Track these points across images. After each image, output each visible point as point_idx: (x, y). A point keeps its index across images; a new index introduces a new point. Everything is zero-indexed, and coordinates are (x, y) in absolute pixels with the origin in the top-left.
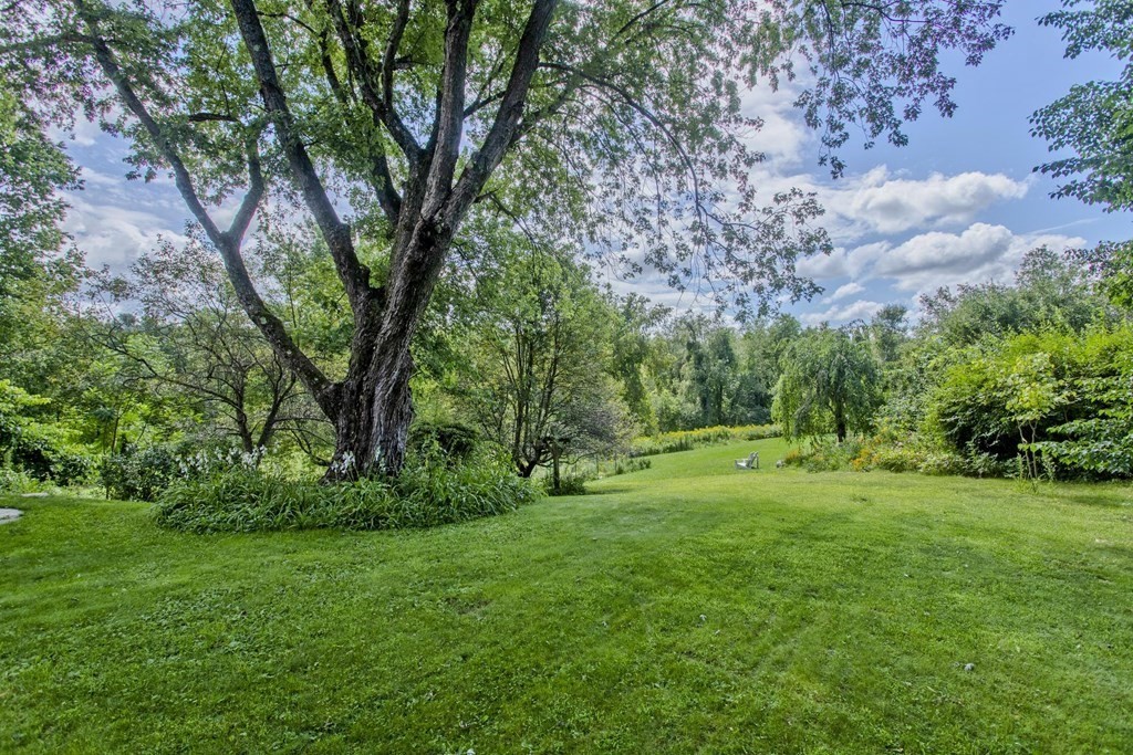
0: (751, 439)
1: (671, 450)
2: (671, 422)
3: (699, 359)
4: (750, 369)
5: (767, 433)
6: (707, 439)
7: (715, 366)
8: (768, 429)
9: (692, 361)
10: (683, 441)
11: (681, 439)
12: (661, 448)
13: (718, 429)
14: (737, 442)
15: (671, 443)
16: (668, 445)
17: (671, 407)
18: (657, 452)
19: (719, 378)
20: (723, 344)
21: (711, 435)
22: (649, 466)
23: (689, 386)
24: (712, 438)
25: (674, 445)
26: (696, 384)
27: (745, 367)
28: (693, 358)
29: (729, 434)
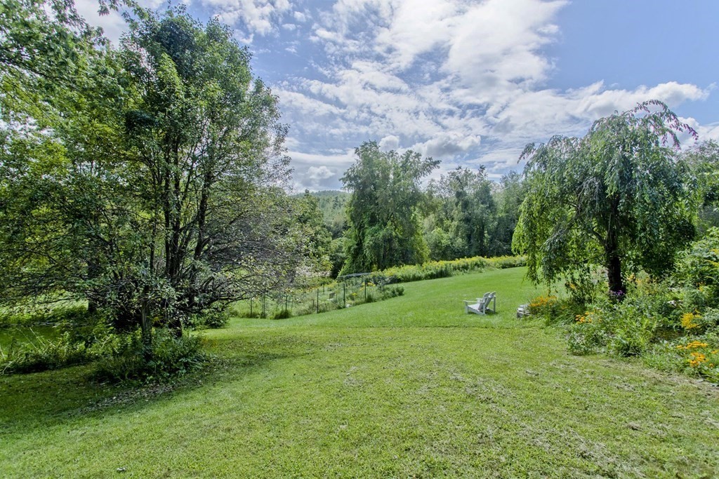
0: (504, 267)
1: (432, 276)
2: (443, 252)
3: (466, 205)
4: (507, 212)
5: (518, 262)
6: (465, 268)
7: (478, 210)
9: (460, 207)
10: (444, 269)
11: (442, 267)
12: (423, 275)
13: (476, 259)
14: (491, 270)
15: (433, 271)
16: (430, 272)
17: (443, 241)
18: (419, 279)
19: (481, 219)
20: (485, 193)
21: (469, 264)
22: (401, 293)
23: (458, 226)
24: (470, 267)
25: (435, 273)
26: (463, 224)
27: (502, 211)
28: (460, 204)
29: (484, 264)
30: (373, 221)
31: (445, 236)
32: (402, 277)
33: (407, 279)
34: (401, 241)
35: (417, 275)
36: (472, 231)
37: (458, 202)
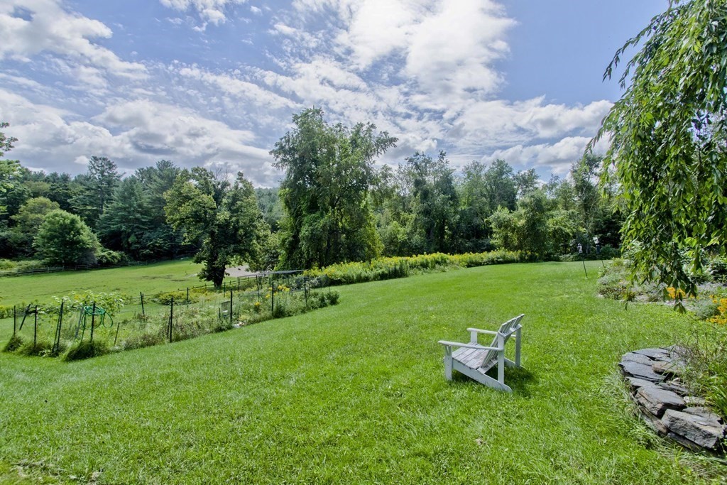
0: (469, 265)
1: (383, 277)
2: (398, 248)
3: (426, 195)
4: (470, 205)
5: (485, 260)
6: (424, 265)
7: (439, 199)
8: (486, 256)
9: (418, 198)
10: (398, 267)
11: (395, 265)
12: (372, 275)
13: (438, 255)
14: (455, 268)
15: (384, 270)
16: (380, 271)
17: (399, 236)
18: (366, 279)
19: (442, 212)
20: (446, 183)
21: (429, 261)
22: (334, 301)
23: (416, 219)
24: (430, 265)
25: (386, 272)
26: (421, 216)
27: (465, 203)
28: (419, 194)
29: (448, 261)
30: (313, 207)
31: (402, 230)
32: (343, 277)
33: (349, 281)
34: (348, 233)
35: (364, 274)
36: (432, 225)
37: (417, 192)
